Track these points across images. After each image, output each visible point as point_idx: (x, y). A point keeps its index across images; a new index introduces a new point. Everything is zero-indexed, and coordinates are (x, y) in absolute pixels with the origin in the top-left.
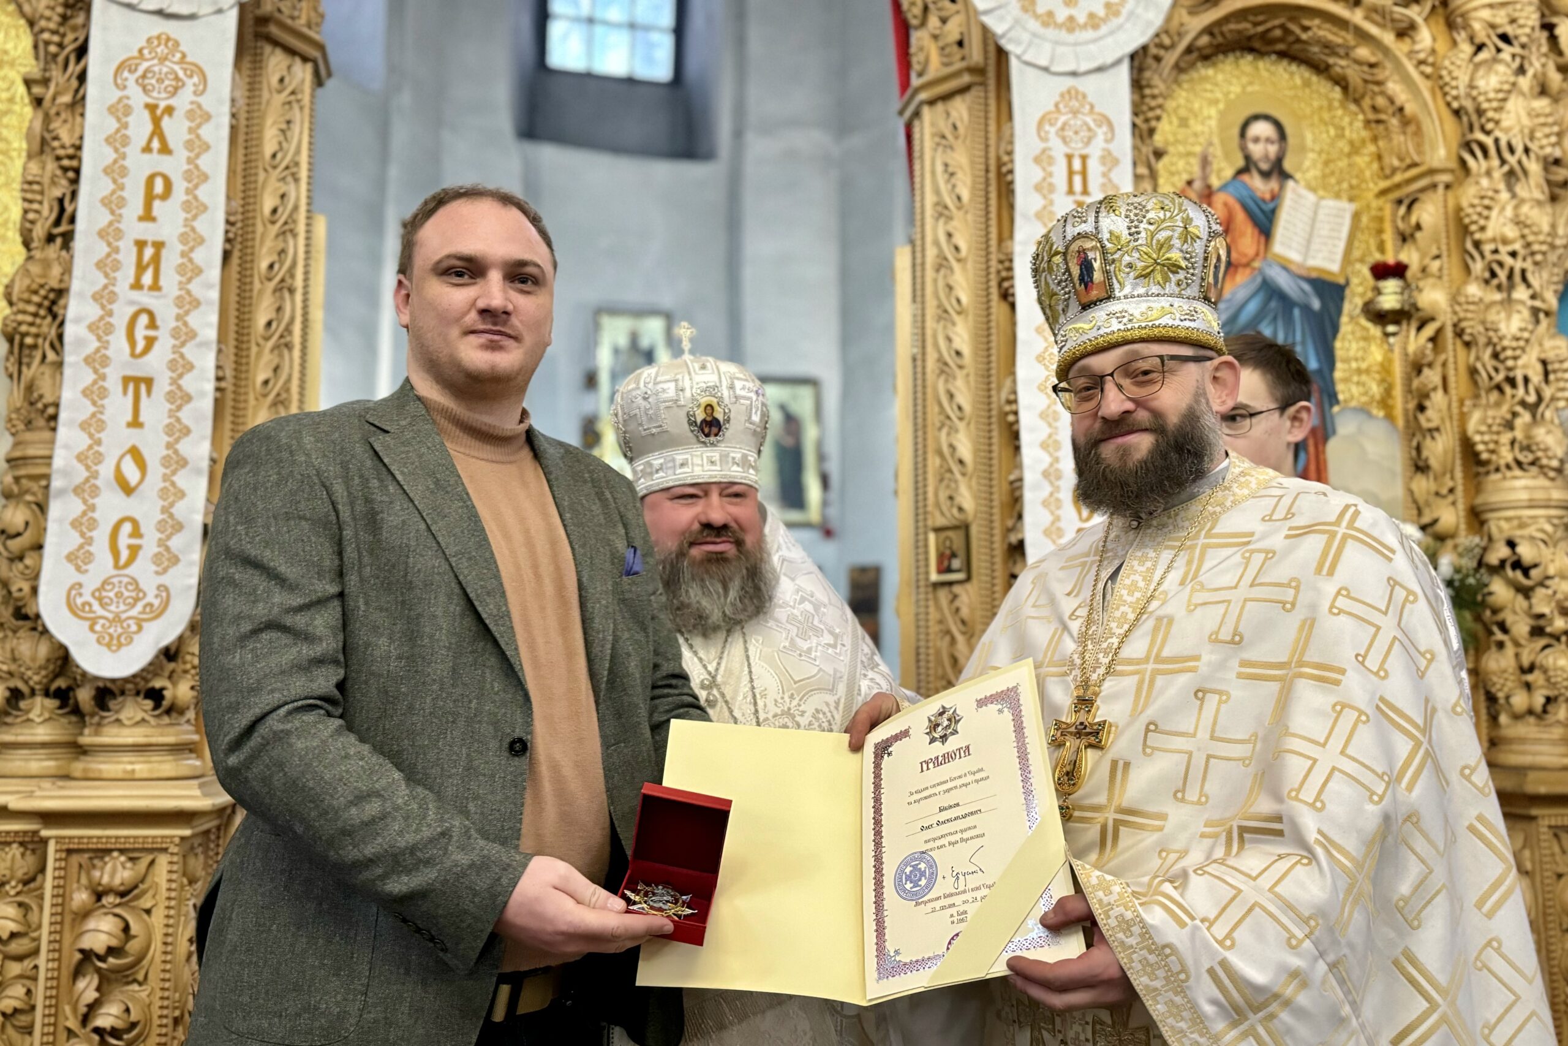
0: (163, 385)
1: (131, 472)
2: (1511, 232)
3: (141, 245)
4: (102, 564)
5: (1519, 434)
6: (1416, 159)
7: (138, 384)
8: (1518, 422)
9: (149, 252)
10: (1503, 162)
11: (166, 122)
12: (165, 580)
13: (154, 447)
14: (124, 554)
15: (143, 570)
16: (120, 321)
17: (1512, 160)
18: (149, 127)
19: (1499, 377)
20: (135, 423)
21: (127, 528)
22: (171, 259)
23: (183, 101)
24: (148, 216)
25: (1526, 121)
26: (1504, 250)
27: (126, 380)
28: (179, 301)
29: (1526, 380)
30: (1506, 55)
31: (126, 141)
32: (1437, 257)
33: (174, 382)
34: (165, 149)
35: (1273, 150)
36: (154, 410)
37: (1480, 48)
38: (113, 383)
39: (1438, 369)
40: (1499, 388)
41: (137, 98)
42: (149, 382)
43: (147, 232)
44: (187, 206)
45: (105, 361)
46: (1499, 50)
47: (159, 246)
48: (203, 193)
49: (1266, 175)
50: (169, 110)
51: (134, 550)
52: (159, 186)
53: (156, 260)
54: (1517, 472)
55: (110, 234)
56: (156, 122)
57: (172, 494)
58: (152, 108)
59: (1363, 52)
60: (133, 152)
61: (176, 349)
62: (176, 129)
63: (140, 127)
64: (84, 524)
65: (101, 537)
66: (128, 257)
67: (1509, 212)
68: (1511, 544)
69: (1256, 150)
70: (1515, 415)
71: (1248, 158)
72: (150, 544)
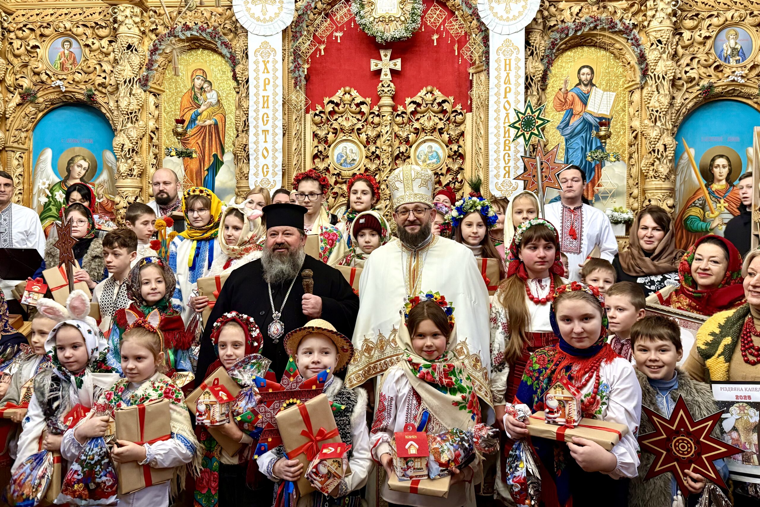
0: (271, 132)
1: (265, 154)
2: (657, 104)
3: (264, 97)
4: (261, 176)
5: (655, 167)
6: (634, 79)
7: (265, 132)
8: (655, 164)
9: (266, 98)
10: (656, 82)
11: (268, 65)
12: (275, 179)
13: (269, 146)
14: (265, 173)
15: (270, 176)
16: (260, 116)
17: (658, 82)
18: (264, 67)
19: (651, 150)
20: (266, 141)
21: (265, 167)
22: (271, 100)
23: (271, 59)
24: (265, 90)
25: (664, 69)
26: (655, 110)
27: (263, 131)
28: (273, 110)
29: (658, 151)
30: (659, 48)
31: (259, 70)
32: (638, 111)
33: (273, 130)
34: (268, 72)
35: (589, 77)
36: (270, 138)
37: (652, 44)
38: (260, 132)
39: (636, 146)
40: (650, 153)
41: (260, 59)
42: (268, 131)
43: (265, 93)
44: (273, 86)
45: (258, 127)
46: (657, 46)
47: (268, 97)
48: (277, 82)
49: (586, 85)
50: (268, 62)
51: (267, 172)
52: (267, 82)
53: (267, 100)
54: (653, 179)
55: (257, 95)
56: (265, 65)
57: (275, 158)
58: (264, 61)
59: (617, 45)
60: (260, 73)
61: (273, 122)
62: (270, 66)
63: (262, 66)
64: (256, 166)
65: (260, 169)
66: (261, 100)
67: (656, 99)
68: (650, 201)
69: (583, 78)
70: (655, 161)
71: (580, 80)
72: (271, 171)
